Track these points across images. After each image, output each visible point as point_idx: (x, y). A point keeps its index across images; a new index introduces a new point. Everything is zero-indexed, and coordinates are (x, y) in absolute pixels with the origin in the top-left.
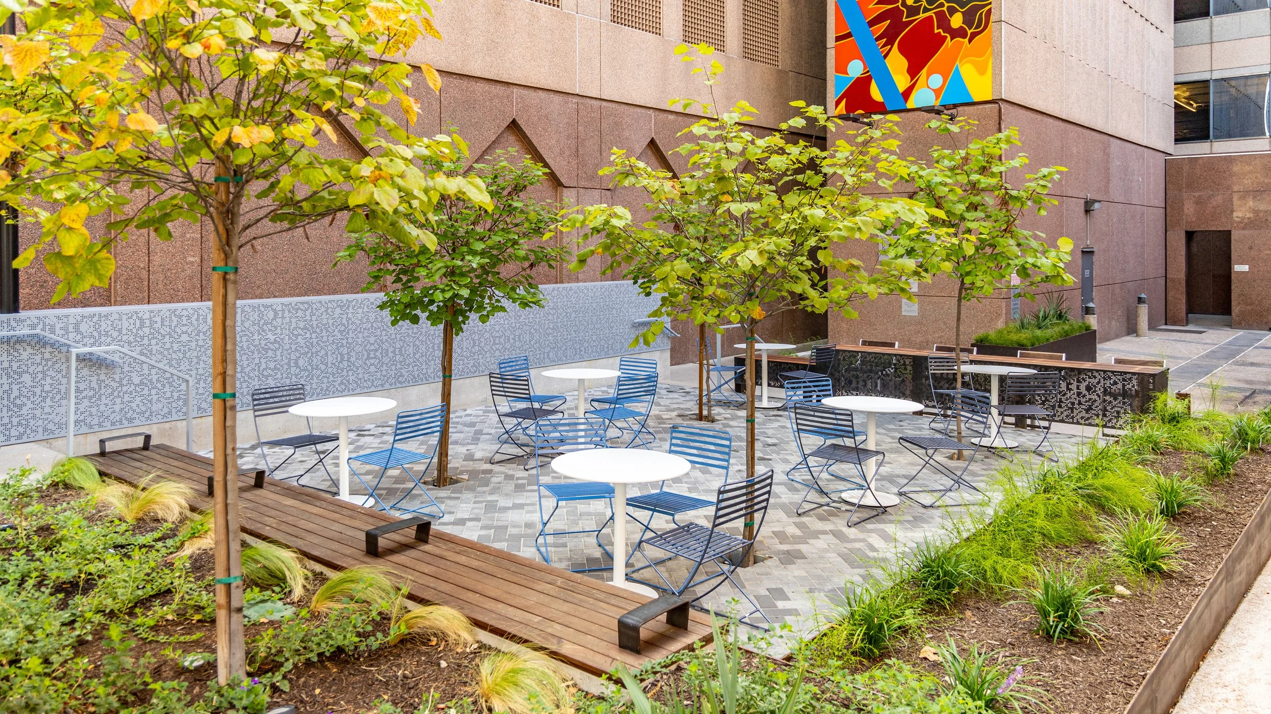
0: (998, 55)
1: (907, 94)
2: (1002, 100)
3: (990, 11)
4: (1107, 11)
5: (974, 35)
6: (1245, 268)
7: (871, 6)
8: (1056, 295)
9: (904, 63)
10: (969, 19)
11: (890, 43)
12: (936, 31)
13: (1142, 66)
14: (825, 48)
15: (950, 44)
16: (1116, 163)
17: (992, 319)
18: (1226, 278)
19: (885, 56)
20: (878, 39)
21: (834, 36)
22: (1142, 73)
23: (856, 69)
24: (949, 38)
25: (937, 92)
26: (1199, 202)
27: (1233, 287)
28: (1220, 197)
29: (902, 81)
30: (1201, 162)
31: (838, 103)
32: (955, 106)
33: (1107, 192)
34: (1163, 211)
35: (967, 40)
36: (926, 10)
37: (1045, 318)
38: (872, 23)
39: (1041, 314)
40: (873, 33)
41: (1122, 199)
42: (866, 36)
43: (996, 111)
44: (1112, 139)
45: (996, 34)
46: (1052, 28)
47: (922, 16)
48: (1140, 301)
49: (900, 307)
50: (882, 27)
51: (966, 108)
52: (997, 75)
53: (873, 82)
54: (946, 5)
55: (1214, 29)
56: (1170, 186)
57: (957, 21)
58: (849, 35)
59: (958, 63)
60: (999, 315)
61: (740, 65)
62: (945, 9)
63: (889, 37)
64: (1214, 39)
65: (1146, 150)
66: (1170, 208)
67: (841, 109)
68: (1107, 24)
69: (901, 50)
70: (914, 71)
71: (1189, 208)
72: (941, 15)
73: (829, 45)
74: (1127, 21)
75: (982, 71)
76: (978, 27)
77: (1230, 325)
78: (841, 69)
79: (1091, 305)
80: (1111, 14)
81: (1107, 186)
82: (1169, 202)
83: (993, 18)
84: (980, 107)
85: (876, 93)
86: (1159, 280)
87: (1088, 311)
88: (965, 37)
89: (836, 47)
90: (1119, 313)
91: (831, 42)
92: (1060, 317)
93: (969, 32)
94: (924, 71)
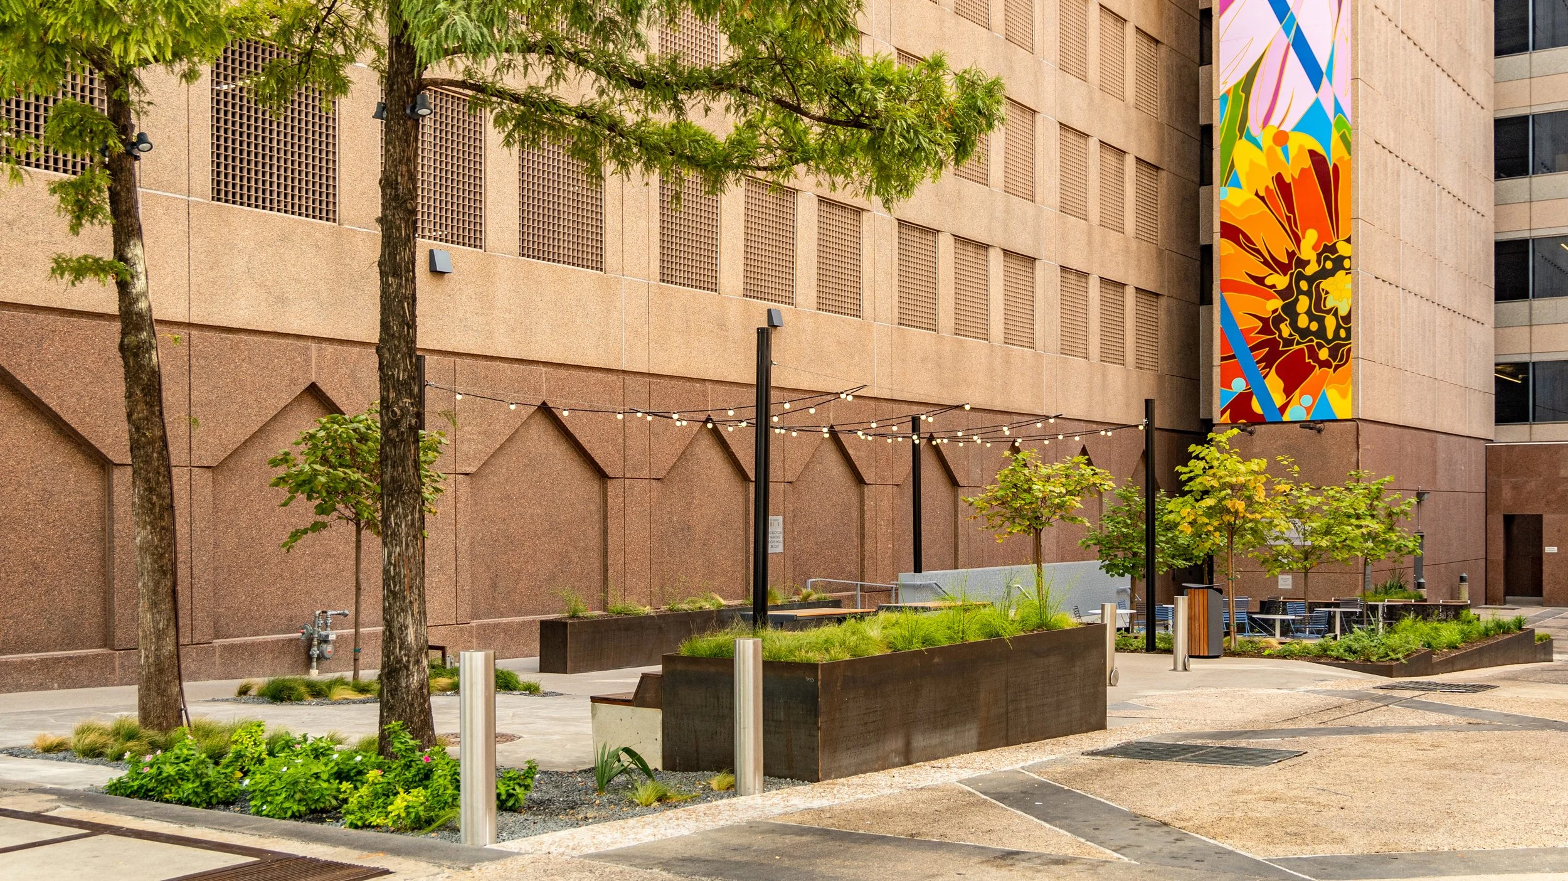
0: (1356, 384)
1: (1283, 409)
2: (1359, 419)
3: (1349, 350)
4: (1435, 322)
5: (1337, 367)
6: (1554, 550)
7: (1252, 335)
8: (1398, 571)
9: (1281, 384)
10: (1333, 352)
11: (1269, 366)
12: (1307, 361)
13: (1465, 362)
14: (1212, 366)
15: (1318, 372)
16: (1442, 455)
17: (1351, 589)
18: (1538, 558)
19: (1265, 377)
20: (1258, 362)
21: (1220, 356)
22: (1465, 368)
23: (1239, 385)
24: (1317, 367)
25: (1308, 409)
26: (1515, 488)
27: (1544, 568)
28: (1533, 483)
29: (1279, 399)
30: (1517, 449)
31: (1223, 413)
32: (1322, 421)
33: (1434, 482)
34: (1483, 495)
35: (1332, 370)
36: (1298, 343)
37: (1391, 588)
38: (1253, 349)
39: (1388, 585)
40: (1255, 357)
41: (1446, 488)
42: (1250, 360)
43: (1355, 427)
44: (1438, 435)
45: (1355, 367)
46: (1393, 352)
47: (1295, 347)
48: (1462, 579)
49: (1277, 582)
50: (1260, 353)
51: (1331, 423)
52: (1355, 399)
53: (1254, 398)
54: (1316, 341)
55: (1534, 312)
56: (1489, 471)
57: (1324, 354)
58: (1233, 357)
59: (1324, 388)
60: (1357, 586)
61: (1135, 374)
62: (1314, 344)
63: (1268, 361)
64: (1534, 322)
65: (1468, 439)
66: (1491, 492)
67: (1226, 418)
68: (1434, 333)
69: (1278, 373)
70: (1289, 391)
71: (1507, 493)
72: (1311, 348)
73: (1215, 364)
74: (1451, 325)
75: (1344, 395)
76: (1341, 360)
77: (1541, 604)
78: (1226, 383)
79: (1422, 581)
80: (1437, 323)
81: (1434, 478)
82: (1489, 488)
83: (1352, 355)
84: (1342, 423)
85: (1256, 407)
86: (1480, 561)
87: (1420, 586)
88: (1330, 368)
89: (1221, 365)
90: (1444, 590)
91: (1217, 361)
92: (1401, 587)
93: (1334, 364)
94: (1297, 392)
